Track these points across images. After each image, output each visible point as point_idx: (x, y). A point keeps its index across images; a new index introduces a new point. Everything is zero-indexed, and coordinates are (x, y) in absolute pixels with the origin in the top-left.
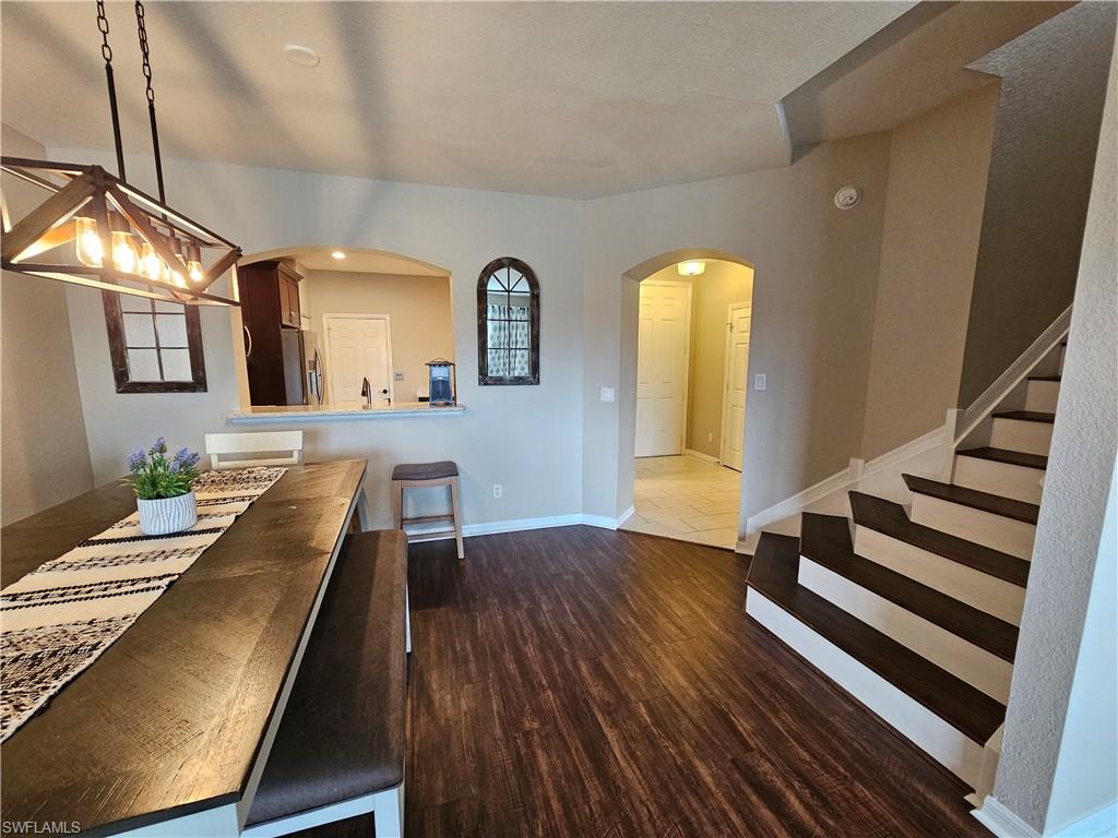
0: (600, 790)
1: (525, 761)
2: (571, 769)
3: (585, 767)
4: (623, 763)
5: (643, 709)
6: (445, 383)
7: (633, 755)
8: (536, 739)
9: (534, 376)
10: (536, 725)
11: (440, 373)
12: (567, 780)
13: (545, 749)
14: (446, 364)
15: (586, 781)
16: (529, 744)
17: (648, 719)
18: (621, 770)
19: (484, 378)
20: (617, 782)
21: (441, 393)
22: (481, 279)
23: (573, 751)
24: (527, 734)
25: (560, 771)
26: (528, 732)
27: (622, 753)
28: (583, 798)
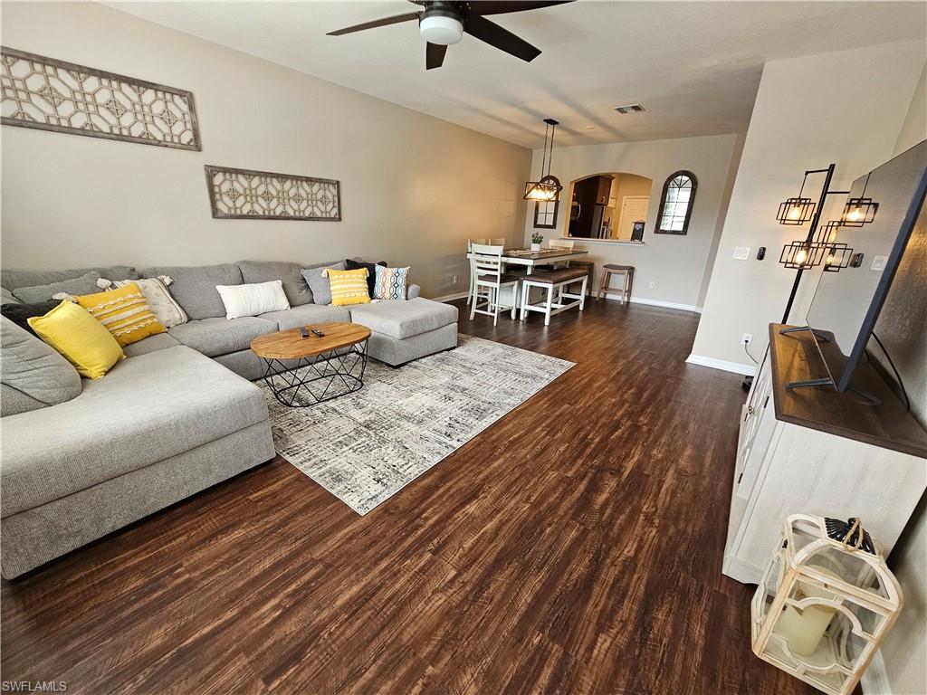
9: (684, 232)
11: (639, 227)
14: (642, 223)
19: (657, 230)
22: (666, 182)
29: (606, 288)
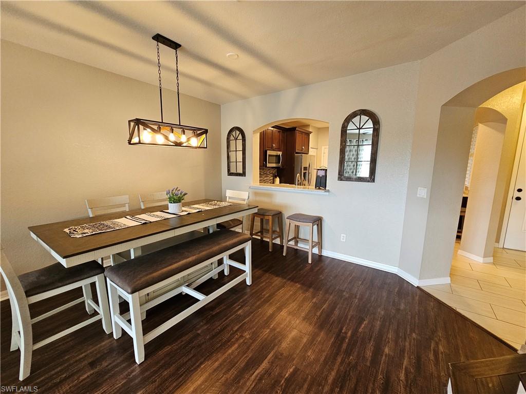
0: (233, 376)
1: (229, 343)
2: (236, 361)
3: (241, 364)
4: (253, 377)
5: (291, 370)
7: (260, 379)
8: (242, 341)
10: (248, 337)
12: (230, 362)
13: (239, 346)
15: (234, 368)
16: (237, 340)
17: (287, 375)
18: (249, 379)
19: (341, 177)
20: (242, 380)
23: (245, 356)
24: (241, 336)
25: (232, 357)
26: (243, 336)
27: (258, 374)
28: (226, 372)
29: (296, 239)
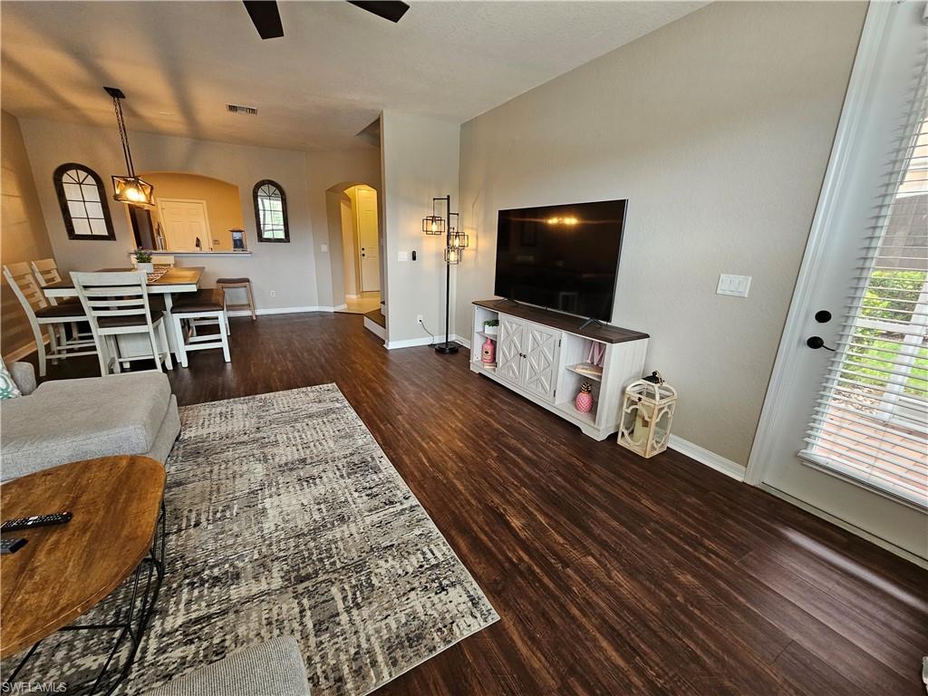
6: (240, 240)
9: (287, 239)
11: (237, 236)
14: (240, 231)
19: (260, 239)
21: (239, 244)
22: (254, 190)
